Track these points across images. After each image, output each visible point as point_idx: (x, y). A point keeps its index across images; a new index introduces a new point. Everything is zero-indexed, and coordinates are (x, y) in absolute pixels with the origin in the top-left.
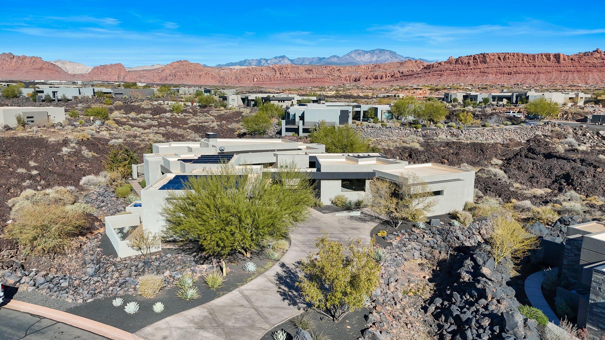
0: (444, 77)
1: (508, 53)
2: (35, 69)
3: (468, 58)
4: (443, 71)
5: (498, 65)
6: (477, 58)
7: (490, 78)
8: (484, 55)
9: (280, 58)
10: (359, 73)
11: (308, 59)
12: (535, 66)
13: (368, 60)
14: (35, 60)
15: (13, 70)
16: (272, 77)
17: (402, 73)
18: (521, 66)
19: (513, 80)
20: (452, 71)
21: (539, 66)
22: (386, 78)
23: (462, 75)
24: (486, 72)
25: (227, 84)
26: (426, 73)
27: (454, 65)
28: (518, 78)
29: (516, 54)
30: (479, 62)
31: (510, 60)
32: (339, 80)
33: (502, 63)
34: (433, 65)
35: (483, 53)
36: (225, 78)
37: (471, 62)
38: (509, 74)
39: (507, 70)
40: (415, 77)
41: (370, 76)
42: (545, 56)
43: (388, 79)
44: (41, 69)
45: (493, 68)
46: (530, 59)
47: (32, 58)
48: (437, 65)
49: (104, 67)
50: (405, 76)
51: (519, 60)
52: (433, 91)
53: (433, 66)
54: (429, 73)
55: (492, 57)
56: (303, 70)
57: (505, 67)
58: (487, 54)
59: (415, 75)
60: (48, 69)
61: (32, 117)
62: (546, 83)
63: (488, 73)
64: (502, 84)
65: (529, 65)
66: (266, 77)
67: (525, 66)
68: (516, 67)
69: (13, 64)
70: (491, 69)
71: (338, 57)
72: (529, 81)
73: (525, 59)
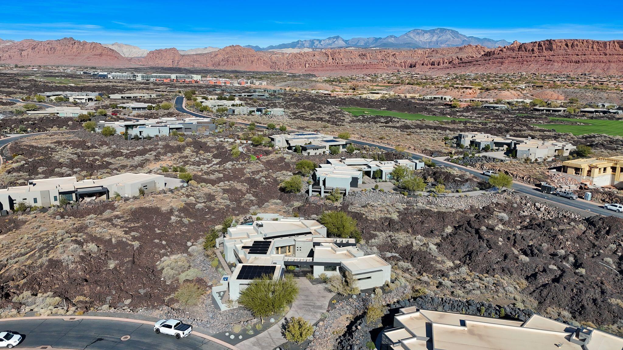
0: (505, 65)
1: (577, 40)
2: (95, 55)
3: (532, 44)
4: (505, 58)
5: (565, 52)
6: (543, 45)
7: (555, 67)
8: (550, 42)
9: (334, 39)
10: (415, 58)
11: (364, 40)
12: (606, 55)
13: (427, 40)
14: (94, 46)
15: (74, 56)
16: (324, 63)
17: (461, 59)
18: (591, 54)
19: (580, 69)
20: (514, 58)
21: (610, 55)
22: (443, 64)
23: (525, 62)
24: (551, 60)
25: (279, 69)
26: (486, 60)
27: (517, 52)
28: (586, 67)
29: (585, 41)
30: (544, 49)
31: (579, 48)
32: (393, 66)
33: (570, 51)
34: (494, 51)
35: (549, 39)
36: (277, 64)
37: (536, 49)
38: (576, 63)
39: (575, 58)
40: (474, 65)
41: (426, 62)
42: (618, 43)
43: (445, 65)
44: (101, 55)
45: (560, 56)
46: (601, 47)
47: (92, 44)
48: (499, 52)
49: (159, 52)
50: (463, 63)
51: (588, 47)
52: (484, 91)
53: (494, 53)
54: (489, 60)
55: (559, 44)
56: (357, 55)
57: (572, 55)
58: (553, 41)
59: (474, 63)
60: (107, 55)
61: (146, 186)
62: (617, 73)
63: (554, 62)
64: (568, 74)
65: (599, 53)
66: (318, 63)
67: (595, 55)
68: (585, 55)
69: (75, 50)
70: (557, 56)
71: (395, 37)
72: (598, 71)
73: (595, 47)
